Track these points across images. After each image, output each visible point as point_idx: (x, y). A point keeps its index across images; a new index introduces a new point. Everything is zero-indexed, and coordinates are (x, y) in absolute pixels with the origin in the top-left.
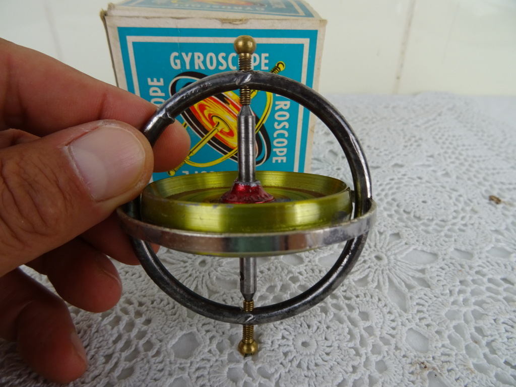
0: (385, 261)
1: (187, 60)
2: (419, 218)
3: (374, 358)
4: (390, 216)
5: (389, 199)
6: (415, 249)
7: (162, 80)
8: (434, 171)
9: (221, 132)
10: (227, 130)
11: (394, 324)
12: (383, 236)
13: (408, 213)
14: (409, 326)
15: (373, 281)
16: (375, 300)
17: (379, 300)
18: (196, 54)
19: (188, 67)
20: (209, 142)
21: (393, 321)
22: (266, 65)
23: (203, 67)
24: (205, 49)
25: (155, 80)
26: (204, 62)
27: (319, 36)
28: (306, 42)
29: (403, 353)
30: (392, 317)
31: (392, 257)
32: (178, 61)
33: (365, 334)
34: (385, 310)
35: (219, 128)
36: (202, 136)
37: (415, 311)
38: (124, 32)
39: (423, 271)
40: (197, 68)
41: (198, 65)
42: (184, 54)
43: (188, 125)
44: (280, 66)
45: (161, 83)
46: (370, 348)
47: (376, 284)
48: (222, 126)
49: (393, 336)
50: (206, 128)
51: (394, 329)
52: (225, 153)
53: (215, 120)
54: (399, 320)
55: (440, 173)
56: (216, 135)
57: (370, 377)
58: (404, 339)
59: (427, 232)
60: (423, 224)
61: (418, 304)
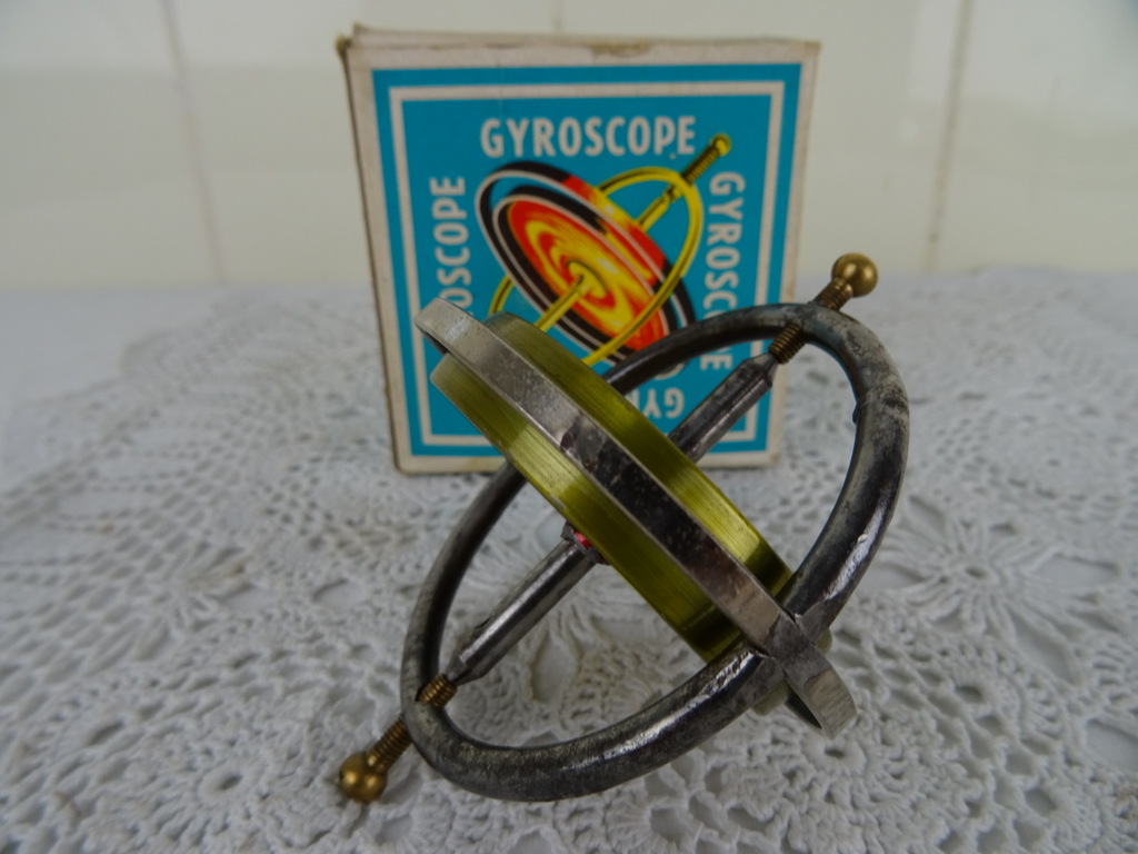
0: (994, 579)
1: (518, 135)
2: (1050, 495)
3: (1019, 783)
4: (980, 491)
5: (969, 458)
6: (1059, 556)
7: (461, 182)
8: (1060, 407)
9: (588, 297)
10: (599, 293)
11: (1049, 711)
12: (974, 530)
13: (1022, 484)
14: (1089, 714)
15: (973, 619)
16: (992, 659)
17: (1001, 658)
18: (538, 123)
19: (519, 152)
20: (560, 322)
21: (1046, 703)
22: (689, 142)
23: (551, 151)
24: (556, 110)
25: (447, 182)
26: (555, 140)
27: (806, 76)
28: (776, 90)
29: (1089, 773)
30: (1042, 695)
31: (1008, 572)
32: (499, 140)
33: (983, 732)
34: (1021, 680)
35: (584, 289)
36: (545, 307)
37: (1095, 682)
38: (384, 81)
39: (1091, 599)
40: (538, 152)
41: (542, 147)
42: (511, 124)
43: (515, 283)
44: (721, 146)
45: (460, 188)
46: (1002, 762)
47: (982, 627)
48: (590, 284)
49: (1055, 736)
50: (554, 288)
51: (1052, 719)
52: (595, 348)
53: (575, 269)
54: (1061, 701)
55: (1073, 409)
56: (577, 305)
57: (1018, 826)
58: (1083, 741)
59: (1077, 521)
60: (1064, 506)
61: (1099, 666)
